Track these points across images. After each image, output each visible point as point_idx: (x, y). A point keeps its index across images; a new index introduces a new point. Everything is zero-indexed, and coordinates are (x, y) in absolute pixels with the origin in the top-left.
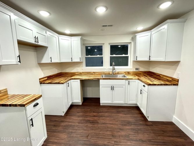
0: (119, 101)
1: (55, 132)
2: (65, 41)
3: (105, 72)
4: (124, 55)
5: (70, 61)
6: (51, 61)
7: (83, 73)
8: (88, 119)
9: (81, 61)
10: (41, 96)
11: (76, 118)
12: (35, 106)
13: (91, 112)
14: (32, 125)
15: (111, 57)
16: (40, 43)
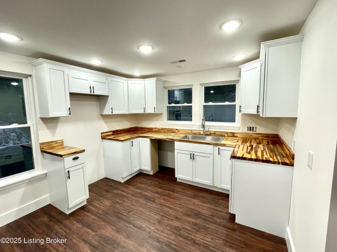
0: (203, 179)
1: (102, 196)
2: (136, 86)
3: (194, 130)
4: (227, 103)
5: (142, 112)
6: (112, 112)
7: (162, 129)
8: (147, 193)
9: (155, 112)
10: (84, 151)
11: (134, 189)
12: (74, 159)
13: (156, 187)
14: (69, 177)
15: (204, 106)
16: (97, 92)
